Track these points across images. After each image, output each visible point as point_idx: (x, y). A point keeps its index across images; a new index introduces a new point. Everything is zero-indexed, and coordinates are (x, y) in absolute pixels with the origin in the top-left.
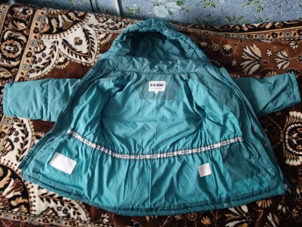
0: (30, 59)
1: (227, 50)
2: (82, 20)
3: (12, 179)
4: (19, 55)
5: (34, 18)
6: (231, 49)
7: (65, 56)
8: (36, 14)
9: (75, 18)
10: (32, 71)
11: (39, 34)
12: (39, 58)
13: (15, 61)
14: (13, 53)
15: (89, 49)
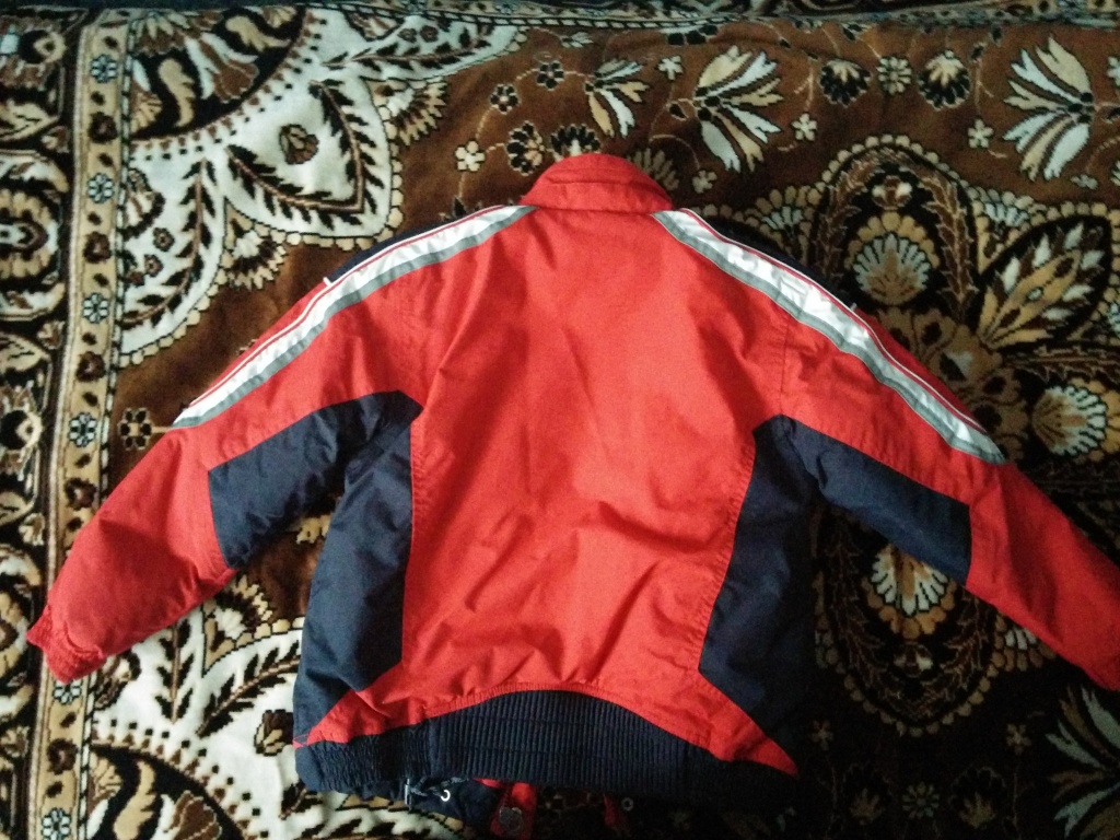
0: (109, 268)
1: (945, 80)
2: (294, 40)
3: (166, 798)
4: (53, 259)
5: (80, 74)
6: (961, 73)
7: (258, 227)
8: (81, 51)
9: (261, 41)
10: (127, 321)
11: (117, 142)
12: (147, 257)
13: (46, 289)
14: (27, 255)
15: (355, 177)
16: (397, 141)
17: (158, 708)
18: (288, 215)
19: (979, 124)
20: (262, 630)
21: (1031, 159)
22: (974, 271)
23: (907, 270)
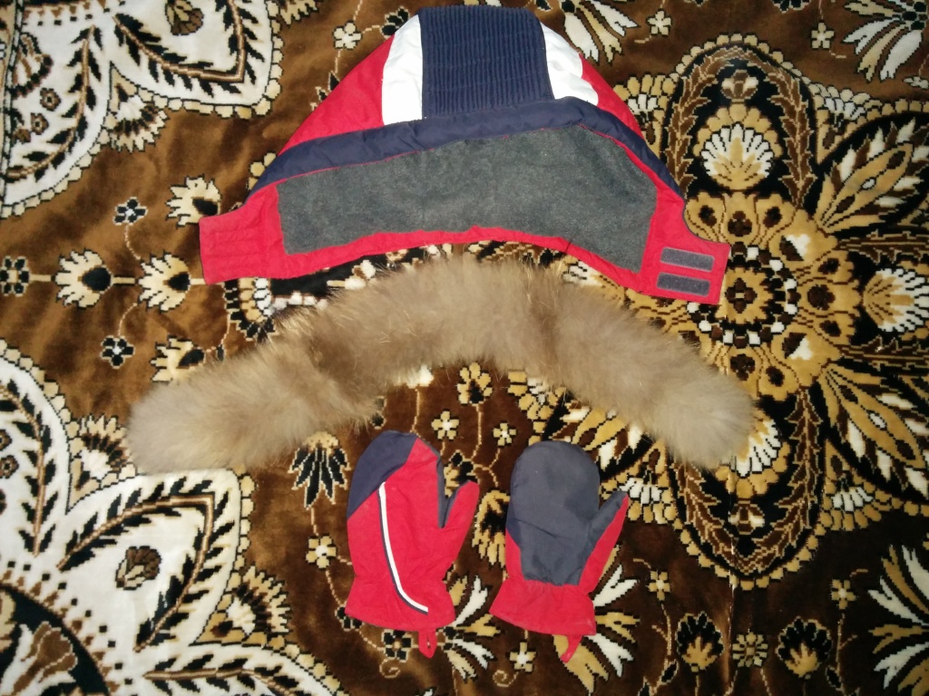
3: (24, 627)
7: (141, 92)
10: (12, 174)
11: (11, 8)
12: (34, 116)
15: (238, 51)
16: (279, 19)
17: (21, 542)
18: (170, 81)
19: (822, 26)
20: (127, 471)
21: (870, 60)
22: (813, 161)
23: (752, 158)
